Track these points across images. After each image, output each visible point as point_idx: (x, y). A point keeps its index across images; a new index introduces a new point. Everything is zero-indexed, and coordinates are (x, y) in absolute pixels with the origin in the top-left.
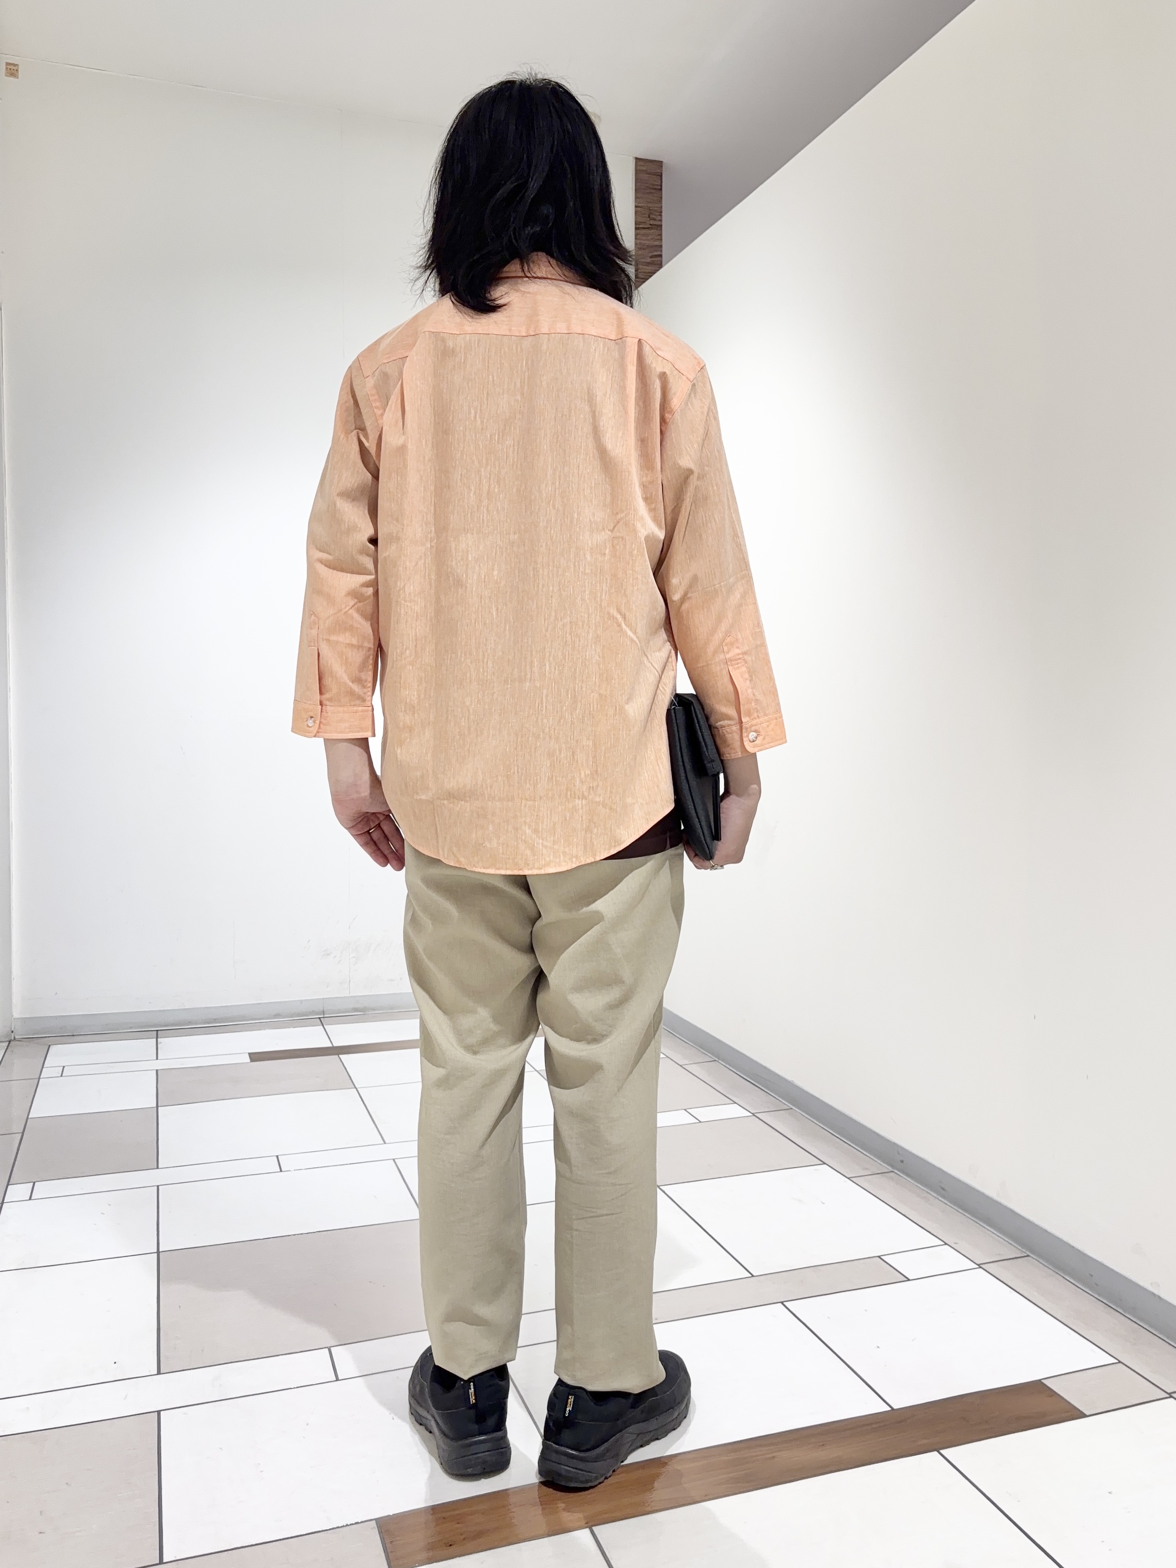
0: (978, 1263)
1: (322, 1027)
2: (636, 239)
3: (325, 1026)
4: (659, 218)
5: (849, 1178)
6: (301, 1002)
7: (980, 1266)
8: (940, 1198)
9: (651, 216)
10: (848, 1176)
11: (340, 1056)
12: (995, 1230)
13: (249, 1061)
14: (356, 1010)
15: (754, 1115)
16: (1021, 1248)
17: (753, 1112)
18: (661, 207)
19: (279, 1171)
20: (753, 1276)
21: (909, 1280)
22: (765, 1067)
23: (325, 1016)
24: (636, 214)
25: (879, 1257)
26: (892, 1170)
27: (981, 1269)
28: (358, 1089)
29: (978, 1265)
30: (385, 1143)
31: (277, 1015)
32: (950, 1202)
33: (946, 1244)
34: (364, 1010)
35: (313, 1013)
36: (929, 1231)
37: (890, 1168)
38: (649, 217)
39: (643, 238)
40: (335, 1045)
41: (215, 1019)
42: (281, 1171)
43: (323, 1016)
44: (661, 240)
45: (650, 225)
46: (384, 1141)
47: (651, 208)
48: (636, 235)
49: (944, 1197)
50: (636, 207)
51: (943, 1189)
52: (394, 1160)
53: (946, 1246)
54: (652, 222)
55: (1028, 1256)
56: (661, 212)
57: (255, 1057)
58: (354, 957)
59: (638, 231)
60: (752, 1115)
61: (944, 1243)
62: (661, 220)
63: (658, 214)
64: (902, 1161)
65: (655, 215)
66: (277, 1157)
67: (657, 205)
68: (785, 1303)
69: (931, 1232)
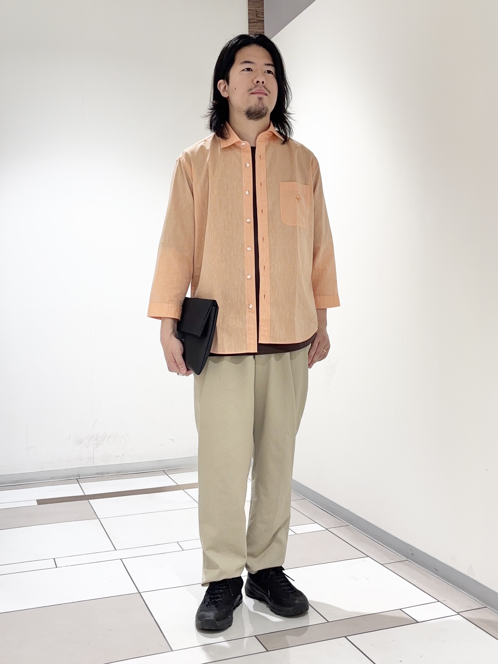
0: (457, 612)
1: (78, 484)
2: (249, 28)
3: (80, 484)
4: (262, 16)
5: (382, 565)
6: (66, 470)
7: (458, 613)
8: (435, 575)
9: (257, 15)
10: (382, 564)
11: (89, 500)
12: (466, 592)
13: (37, 504)
14: (98, 474)
15: (327, 530)
16: (482, 603)
17: (326, 528)
18: (263, 10)
19: (56, 567)
20: (328, 622)
21: (418, 622)
22: (333, 502)
23: (80, 478)
24: (249, 14)
25: (400, 609)
26: (407, 559)
27: (459, 615)
28: (100, 519)
29: (457, 613)
30: (116, 550)
31: (53, 478)
32: (441, 577)
33: (439, 601)
34: (102, 474)
35: (73, 476)
36: (429, 594)
37: (406, 559)
38: (256, 16)
39: (253, 28)
40: (86, 494)
41: (17, 481)
42: (57, 567)
43: (79, 478)
44: (264, 29)
45: (257, 20)
46: (115, 549)
47: (257, 11)
48: (249, 26)
49: (437, 574)
50: (249, 10)
51: (436, 570)
52: (121, 559)
53: (439, 602)
54: (258, 19)
55: (486, 607)
56: (263, 13)
57: (40, 502)
58: (96, 444)
59: (250, 24)
60: (326, 529)
61: (438, 601)
62: (263, 18)
63: (262, 14)
64: (413, 554)
65: (260, 14)
66: (54, 559)
67: (260, 9)
68: (347, 637)
69: (430, 595)
